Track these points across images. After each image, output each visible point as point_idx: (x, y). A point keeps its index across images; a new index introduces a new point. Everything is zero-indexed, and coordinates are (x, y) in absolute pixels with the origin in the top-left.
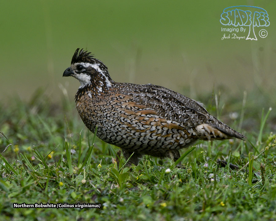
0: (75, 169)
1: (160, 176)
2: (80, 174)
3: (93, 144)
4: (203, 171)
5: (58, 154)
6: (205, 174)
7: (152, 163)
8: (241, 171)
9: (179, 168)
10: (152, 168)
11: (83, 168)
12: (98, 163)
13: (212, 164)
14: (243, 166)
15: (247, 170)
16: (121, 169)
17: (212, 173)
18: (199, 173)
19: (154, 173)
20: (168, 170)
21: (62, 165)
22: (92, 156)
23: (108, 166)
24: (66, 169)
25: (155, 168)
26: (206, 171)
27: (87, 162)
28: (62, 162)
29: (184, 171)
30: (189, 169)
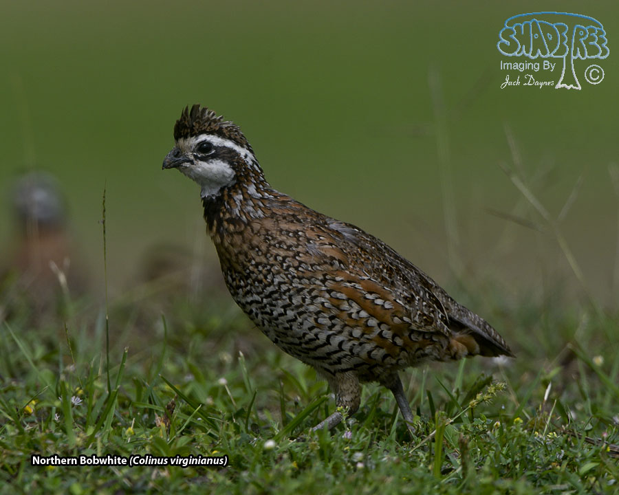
0: (78, 436)
1: (253, 455)
2: (90, 446)
3: (116, 386)
4: (341, 447)
5: (45, 405)
6: (346, 452)
7: (237, 427)
8: (419, 448)
9: (293, 440)
10: (238, 439)
11: (96, 436)
12: (127, 426)
13: (361, 434)
14: (423, 439)
15: (430, 448)
16: (174, 439)
17: (360, 451)
18: (332, 450)
19: (241, 450)
20: (270, 444)
21: (53, 427)
22: (114, 410)
23: (147, 433)
24: (61, 437)
25: (242, 438)
26: (348, 448)
27: (105, 423)
28: (55, 421)
29: (303, 446)
30: (313, 443)
